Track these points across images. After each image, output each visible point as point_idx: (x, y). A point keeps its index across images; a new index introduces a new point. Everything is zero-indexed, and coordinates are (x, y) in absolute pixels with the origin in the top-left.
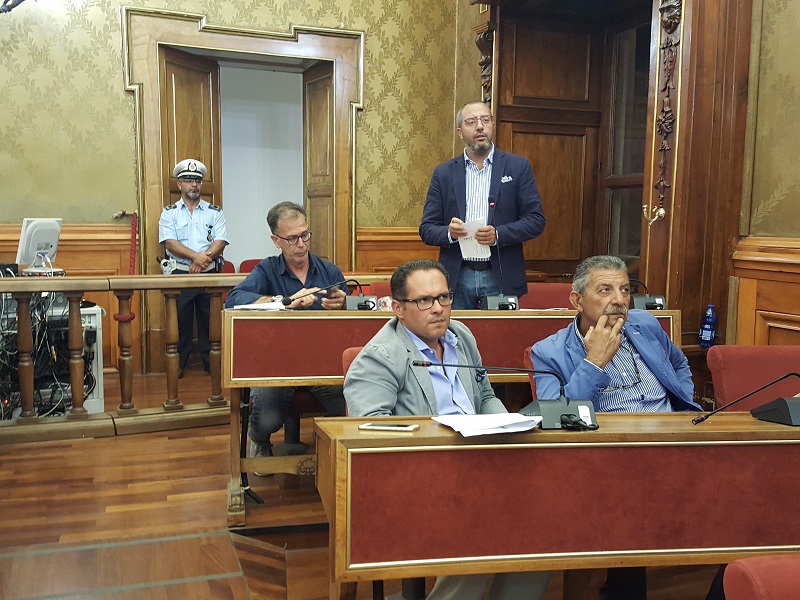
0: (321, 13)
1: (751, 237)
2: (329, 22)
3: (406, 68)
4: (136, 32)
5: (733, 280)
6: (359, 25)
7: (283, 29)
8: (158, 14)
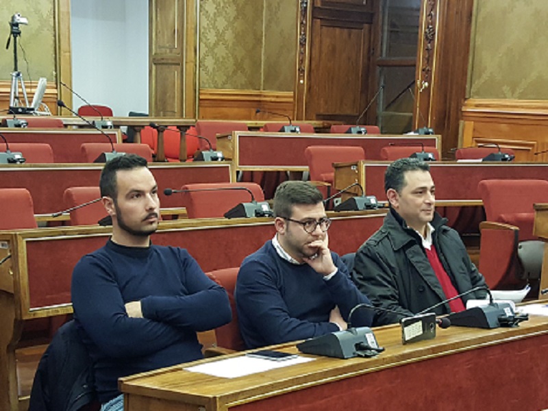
1: (471, 99)
5: (461, 122)
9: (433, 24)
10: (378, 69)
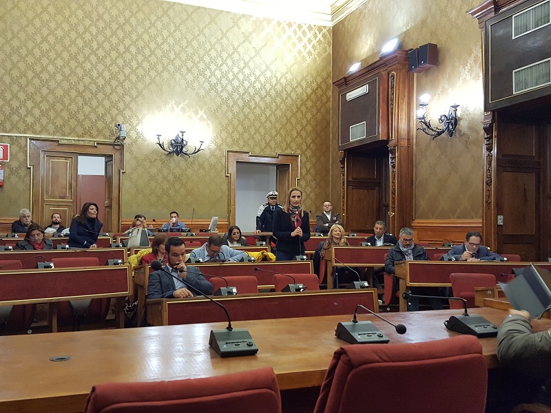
0: (286, 149)
1: (416, 220)
2: (288, 152)
3: (314, 165)
4: (229, 158)
6: (298, 152)
7: (274, 154)
8: (237, 152)
9: (395, 186)
10: (384, 208)
